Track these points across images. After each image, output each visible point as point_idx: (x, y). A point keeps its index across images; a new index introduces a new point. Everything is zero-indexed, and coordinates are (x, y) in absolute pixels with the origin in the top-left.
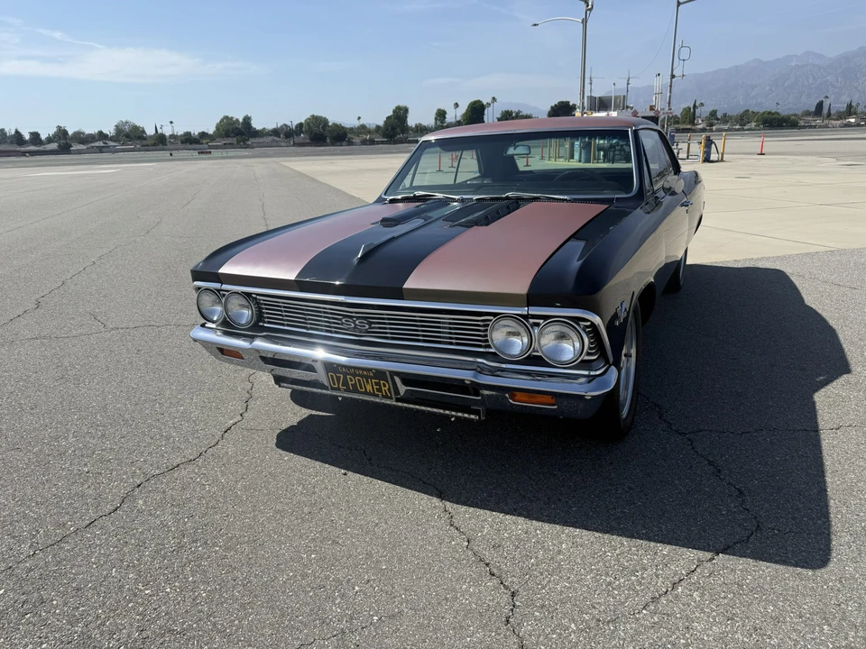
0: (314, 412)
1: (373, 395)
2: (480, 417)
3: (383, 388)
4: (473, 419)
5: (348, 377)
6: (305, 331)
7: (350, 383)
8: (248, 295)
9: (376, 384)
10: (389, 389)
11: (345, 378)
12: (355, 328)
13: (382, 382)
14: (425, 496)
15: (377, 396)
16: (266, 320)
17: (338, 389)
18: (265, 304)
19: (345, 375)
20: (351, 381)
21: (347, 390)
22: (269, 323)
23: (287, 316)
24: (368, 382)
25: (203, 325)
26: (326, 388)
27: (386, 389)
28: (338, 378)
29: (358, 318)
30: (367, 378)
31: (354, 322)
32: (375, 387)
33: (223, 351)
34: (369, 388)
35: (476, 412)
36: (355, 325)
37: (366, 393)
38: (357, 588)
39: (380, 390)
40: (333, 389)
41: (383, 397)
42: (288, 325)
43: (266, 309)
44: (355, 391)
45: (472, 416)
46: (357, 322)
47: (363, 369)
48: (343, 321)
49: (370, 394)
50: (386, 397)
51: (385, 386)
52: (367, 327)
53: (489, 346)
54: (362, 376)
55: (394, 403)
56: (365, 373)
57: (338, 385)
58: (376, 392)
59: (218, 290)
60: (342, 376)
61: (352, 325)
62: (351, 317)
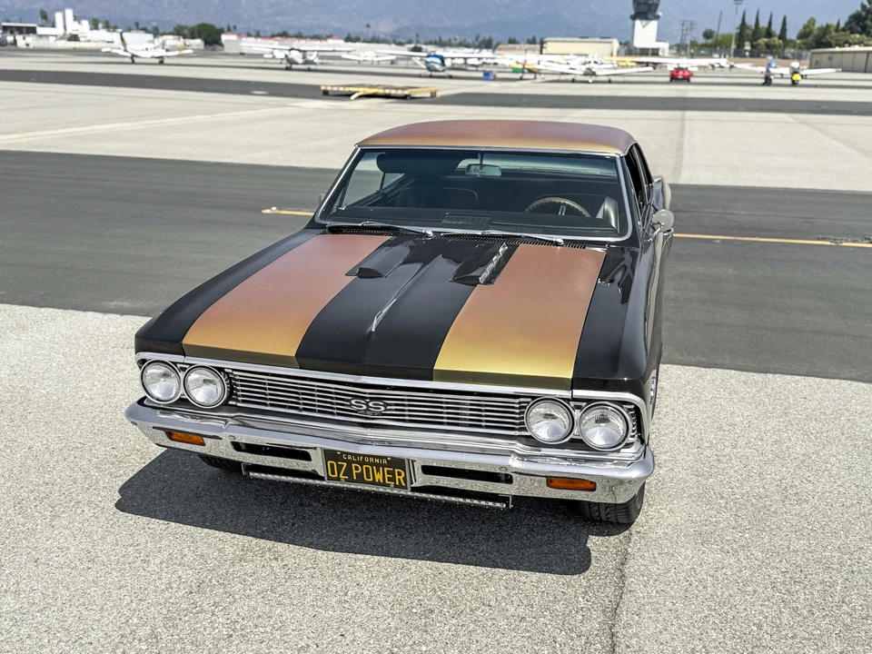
1: (384, 485)
2: (508, 505)
3: (397, 477)
4: (498, 509)
5: (353, 465)
6: (295, 412)
7: (354, 472)
8: (221, 370)
9: (389, 472)
10: (405, 479)
11: (349, 468)
12: (367, 410)
13: (396, 470)
15: (389, 486)
16: (240, 399)
17: (338, 479)
18: (241, 381)
19: (349, 463)
20: (357, 468)
21: (350, 480)
22: (244, 401)
23: (271, 395)
24: (378, 471)
26: (322, 479)
27: (401, 478)
28: (340, 468)
29: (372, 399)
30: (378, 466)
31: (367, 404)
32: (387, 476)
33: (172, 435)
34: (379, 477)
35: (504, 500)
36: (368, 406)
37: (374, 483)
39: (393, 479)
40: (330, 479)
41: (396, 486)
42: (273, 405)
43: (242, 386)
44: (360, 479)
45: (498, 505)
46: (371, 404)
47: (374, 457)
48: (353, 402)
49: (379, 484)
50: (400, 486)
51: (400, 474)
52: (383, 408)
53: (525, 429)
54: (372, 464)
55: (410, 493)
56: (377, 461)
57: (339, 475)
58: (387, 482)
59: (175, 363)
60: (345, 464)
61: (365, 407)
62: (364, 398)
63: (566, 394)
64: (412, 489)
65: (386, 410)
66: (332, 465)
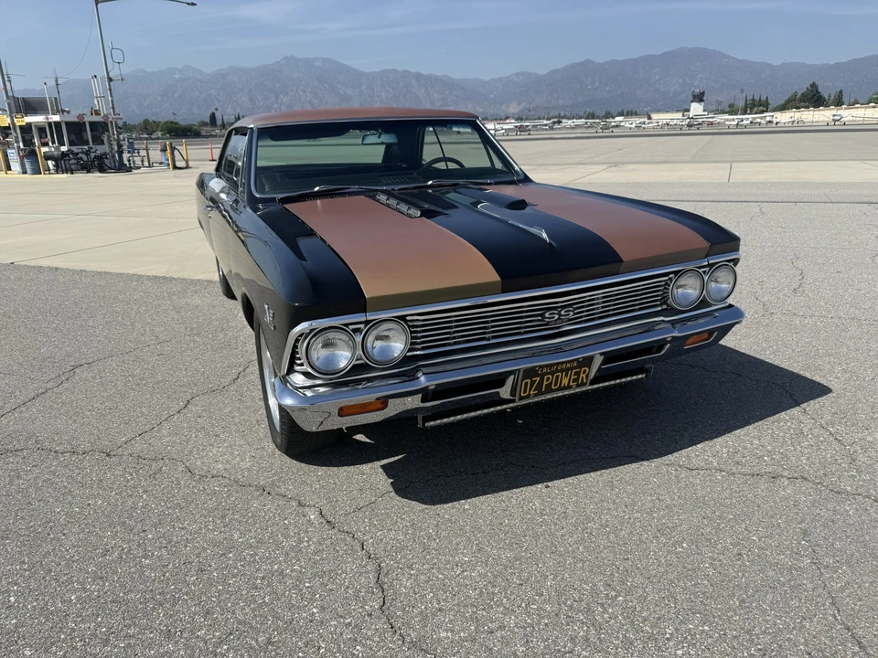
1: (569, 387)
3: (582, 375)
4: (642, 379)
5: (546, 377)
7: (545, 383)
9: (575, 374)
10: (587, 375)
11: (541, 381)
12: (559, 319)
13: (583, 370)
15: (572, 387)
16: (419, 347)
17: (528, 397)
20: (548, 379)
21: (538, 393)
22: (424, 348)
23: (458, 332)
24: (566, 375)
26: (514, 401)
27: (584, 376)
28: (533, 384)
29: (563, 307)
30: (567, 370)
31: (559, 314)
32: (573, 377)
33: (342, 410)
34: (565, 381)
37: (560, 389)
39: (577, 379)
40: (522, 398)
41: (577, 385)
43: (422, 331)
44: (549, 390)
45: (640, 376)
46: (563, 312)
47: (567, 363)
48: (547, 315)
49: (564, 388)
50: (583, 384)
51: (585, 372)
52: (572, 313)
54: (562, 371)
55: (590, 388)
56: (568, 365)
57: (530, 391)
58: (571, 384)
59: (347, 325)
60: (538, 379)
61: (557, 317)
62: (555, 308)
64: (592, 383)
65: (574, 314)
66: (526, 383)
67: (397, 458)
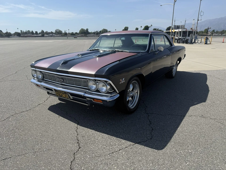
0: (61, 102)
6: (51, 81)
7: (60, 94)
8: (41, 72)
9: (65, 95)
10: (68, 96)
12: (60, 81)
14: (74, 123)
15: (66, 98)
18: (44, 74)
19: (59, 92)
22: (45, 79)
23: (48, 77)
24: (63, 95)
25: (34, 79)
30: (63, 93)
33: (37, 85)
35: (87, 104)
37: (63, 97)
38: (45, 143)
40: (57, 96)
42: (49, 79)
47: (62, 91)
49: (64, 97)
50: (67, 98)
52: (63, 80)
53: (88, 87)
54: (62, 93)
62: (59, 78)
63: (94, 78)
64: (70, 99)
67: (63, 102)
